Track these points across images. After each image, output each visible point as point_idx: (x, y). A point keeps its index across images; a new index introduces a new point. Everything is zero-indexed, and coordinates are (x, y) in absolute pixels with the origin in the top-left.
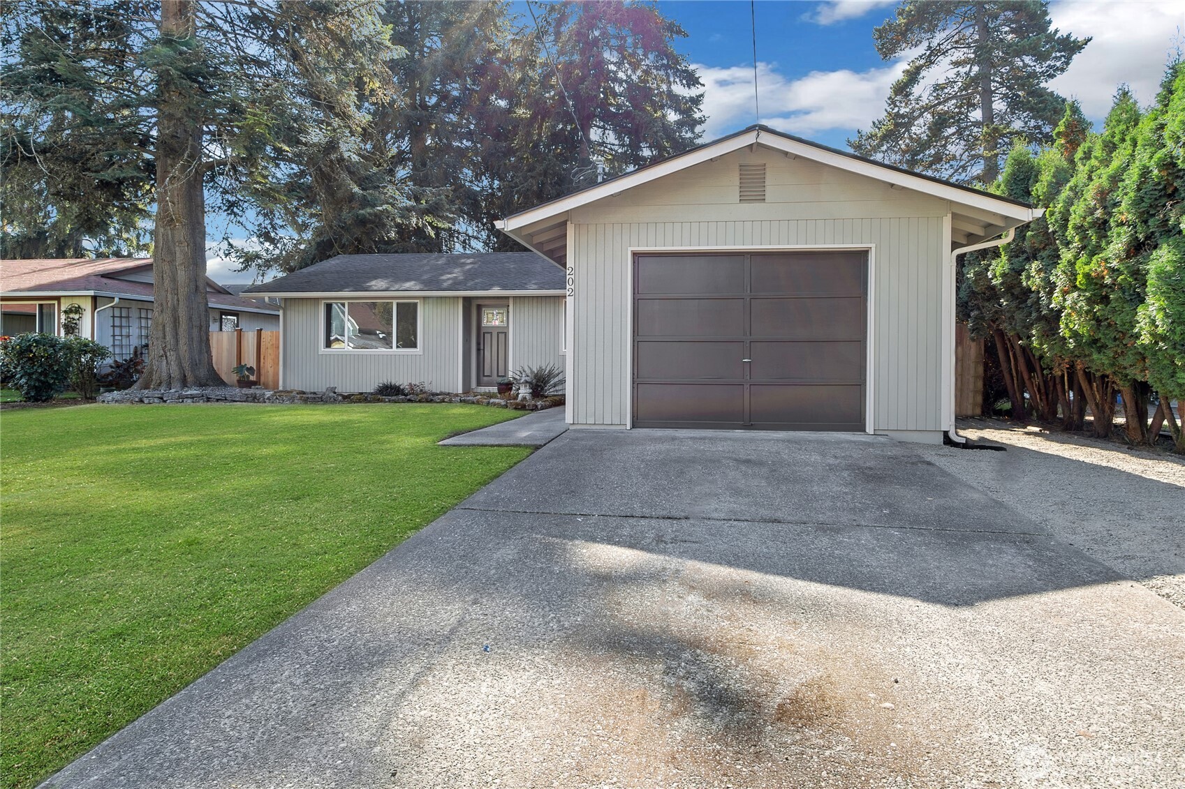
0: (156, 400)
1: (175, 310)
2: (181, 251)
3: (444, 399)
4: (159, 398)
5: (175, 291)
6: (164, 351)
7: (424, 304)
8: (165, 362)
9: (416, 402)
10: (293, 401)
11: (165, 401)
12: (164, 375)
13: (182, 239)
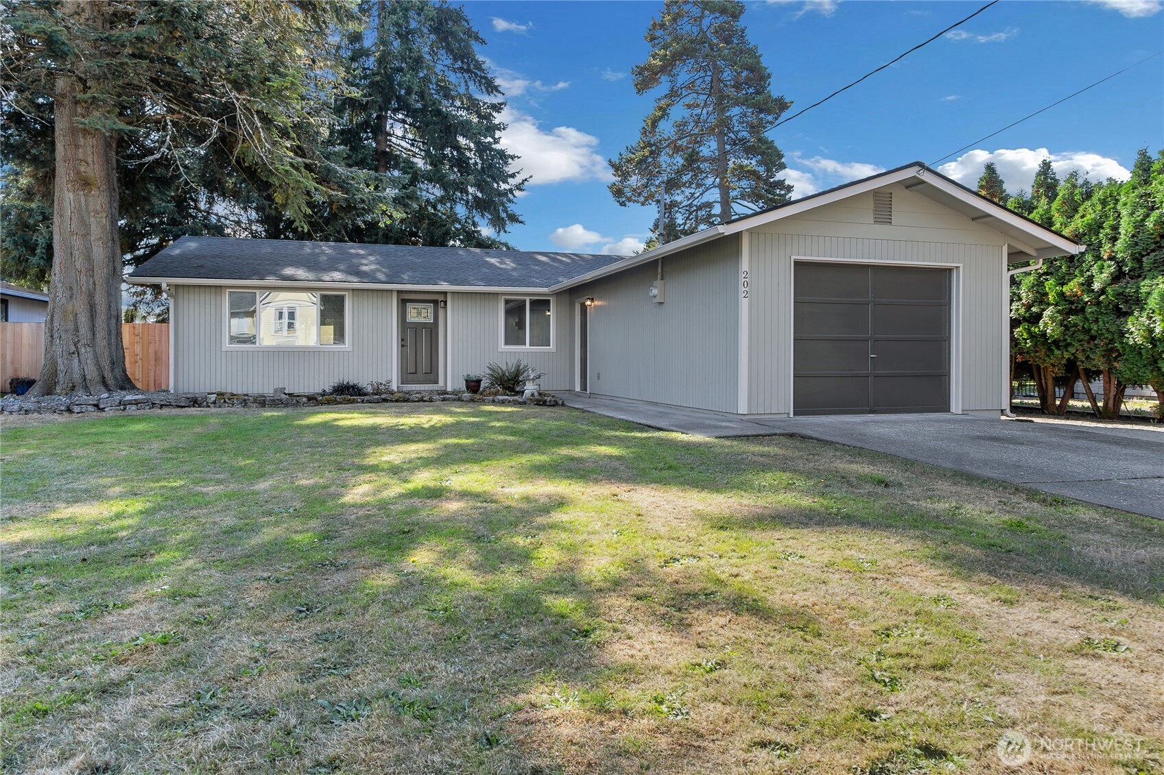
0: (90, 408)
1: (91, 296)
2: (98, 223)
3: (423, 397)
4: (94, 405)
5: (91, 271)
6: (77, 348)
7: (353, 298)
8: (76, 360)
9: (392, 401)
10: (246, 404)
11: (102, 410)
12: (77, 376)
13: (99, 208)
